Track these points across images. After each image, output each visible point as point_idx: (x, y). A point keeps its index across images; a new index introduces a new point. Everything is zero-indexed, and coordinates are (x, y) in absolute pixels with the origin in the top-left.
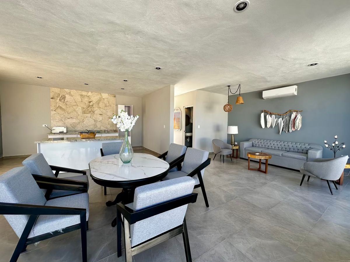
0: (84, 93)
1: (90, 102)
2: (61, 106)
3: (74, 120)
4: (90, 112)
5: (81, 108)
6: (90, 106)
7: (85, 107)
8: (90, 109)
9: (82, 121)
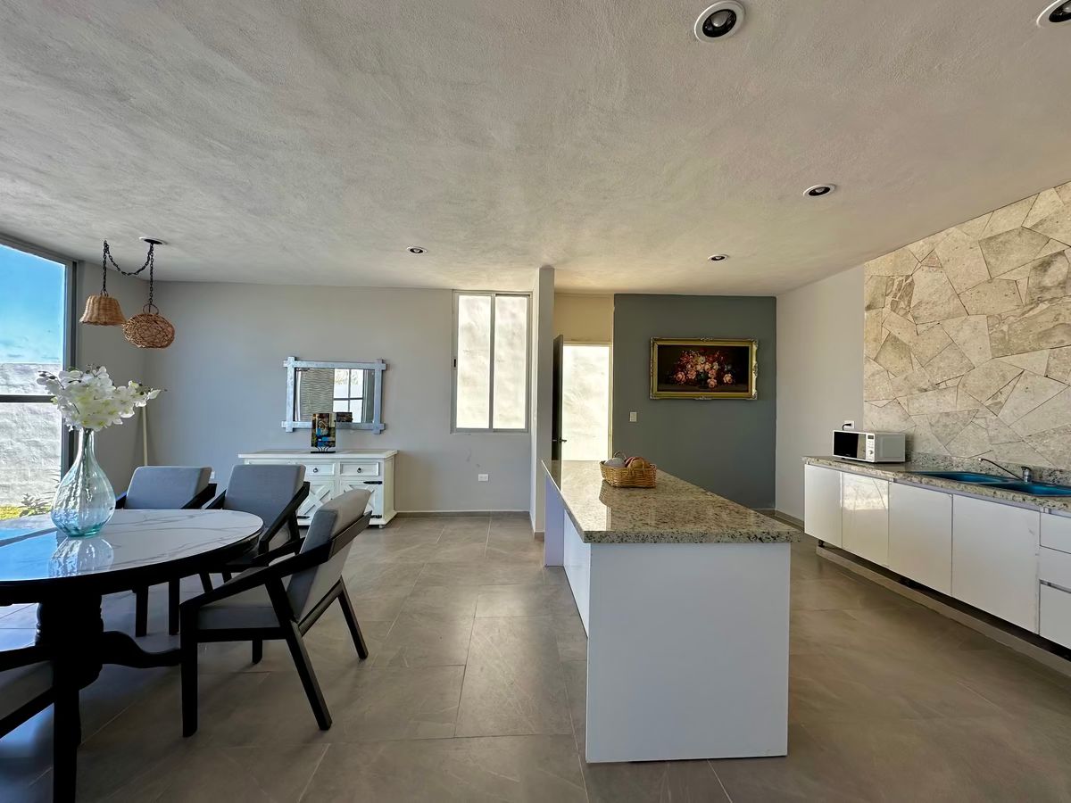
0: (1005, 221)
1: (1045, 265)
2: (895, 332)
3: (950, 397)
4: (1046, 335)
5: (983, 324)
6: (1048, 296)
7: (1008, 307)
8: (1042, 313)
9: (990, 402)
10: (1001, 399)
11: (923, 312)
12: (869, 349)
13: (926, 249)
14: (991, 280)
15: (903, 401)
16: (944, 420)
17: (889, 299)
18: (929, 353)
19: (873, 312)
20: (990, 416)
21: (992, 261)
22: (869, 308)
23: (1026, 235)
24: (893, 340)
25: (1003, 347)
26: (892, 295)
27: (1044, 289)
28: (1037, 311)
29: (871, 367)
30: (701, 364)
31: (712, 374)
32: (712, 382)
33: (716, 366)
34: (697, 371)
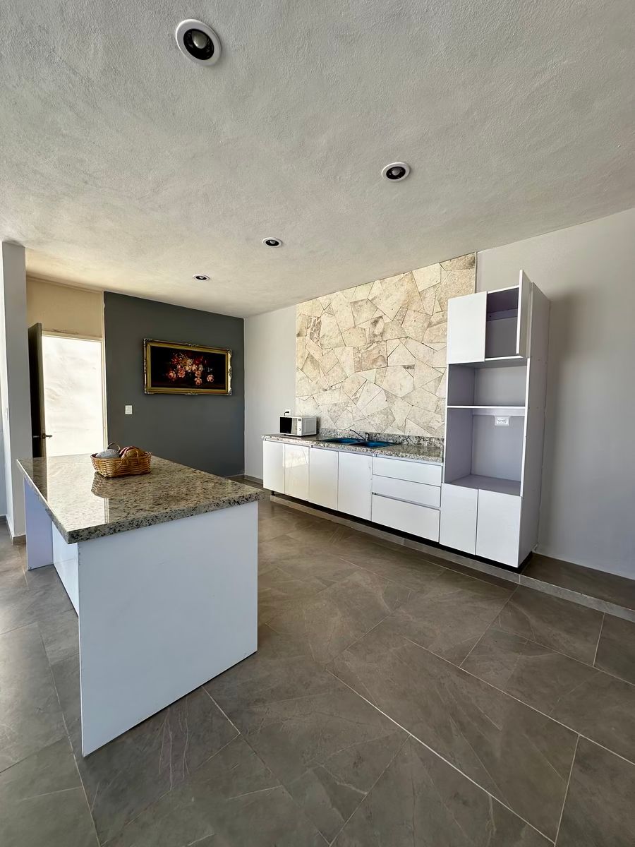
2: (312, 353)
3: (336, 394)
4: (375, 361)
5: (351, 353)
6: (376, 339)
7: (361, 344)
8: (374, 349)
9: (354, 397)
10: (358, 396)
11: (325, 342)
12: (299, 363)
13: (327, 302)
14: (354, 328)
15: (315, 396)
16: (334, 408)
17: (309, 331)
18: (328, 367)
19: (301, 338)
20: (354, 406)
21: (355, 315)
22: (299, 335)
23: (369, 302)
24: (310, 357)
25: (359, 367)
26: (310, 329)
27: (375, 336)
28: (372, 347)
29: (299, 375)
30: (190, 366)
31: (198, 374)
32: (198, 381)
33: (201, 368)
34: (186, 371)
